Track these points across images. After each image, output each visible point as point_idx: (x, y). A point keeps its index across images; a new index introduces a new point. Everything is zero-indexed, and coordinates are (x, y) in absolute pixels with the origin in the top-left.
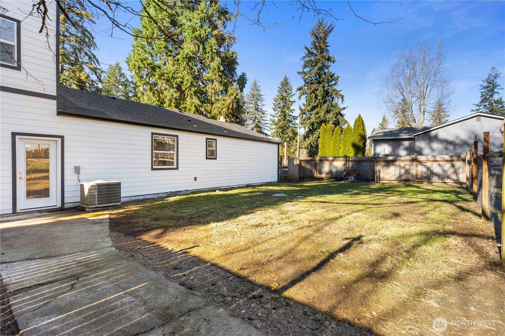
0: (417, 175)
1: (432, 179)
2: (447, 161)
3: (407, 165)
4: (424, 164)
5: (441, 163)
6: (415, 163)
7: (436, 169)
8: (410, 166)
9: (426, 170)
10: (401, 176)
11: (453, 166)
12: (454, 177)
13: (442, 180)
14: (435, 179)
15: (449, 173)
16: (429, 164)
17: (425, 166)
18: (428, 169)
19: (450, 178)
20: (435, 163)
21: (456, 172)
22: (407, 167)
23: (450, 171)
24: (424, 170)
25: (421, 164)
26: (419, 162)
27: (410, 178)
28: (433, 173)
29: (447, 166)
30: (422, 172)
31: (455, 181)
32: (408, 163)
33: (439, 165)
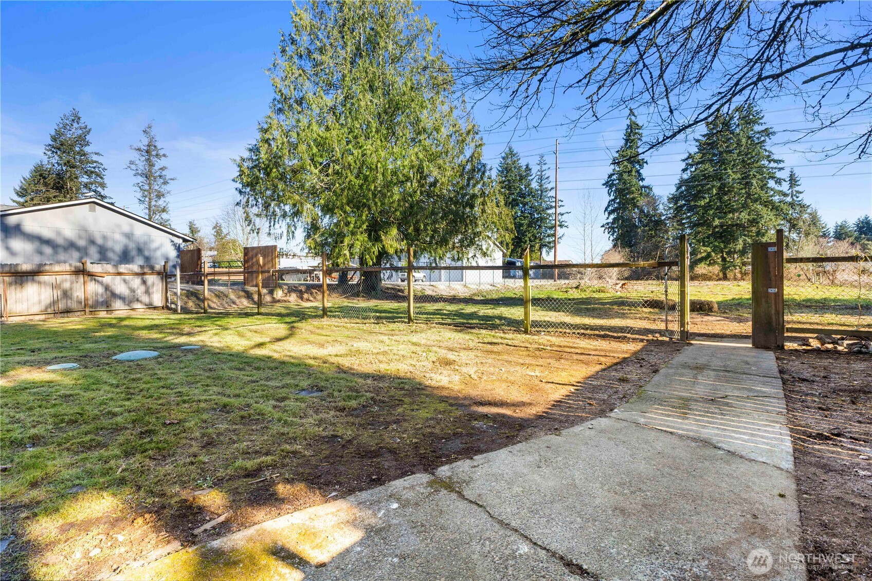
0: (86, 299)
1: (113, 304)
2: (137, 274)
3: (66, 280)
4: (100, 279)
5: (127, 277)
6: (81, 278)
7: (120, 288)
8: (72, 283)
9: (104, 290)
10: (54, 303)
11: (144, 282)
12: (145, 299)
13: (128, 305)
14: (118, 304)
15: (140, 294)
16: (107, 279)
17: (101, 283)
18: (107, 288)
19: (141, 302)
20: (118, 277)
21: (147, 292)
22: (67, 285)
23: (140, 290)
24: (100, 290)
25: (95, 280)
26: (91, 275)
27: (74, 306)
28: (114, 295)
29: (136, 282)
30: (97, 295)
31: (146, 305)
32: (68, 277)
33: (125, 281)
